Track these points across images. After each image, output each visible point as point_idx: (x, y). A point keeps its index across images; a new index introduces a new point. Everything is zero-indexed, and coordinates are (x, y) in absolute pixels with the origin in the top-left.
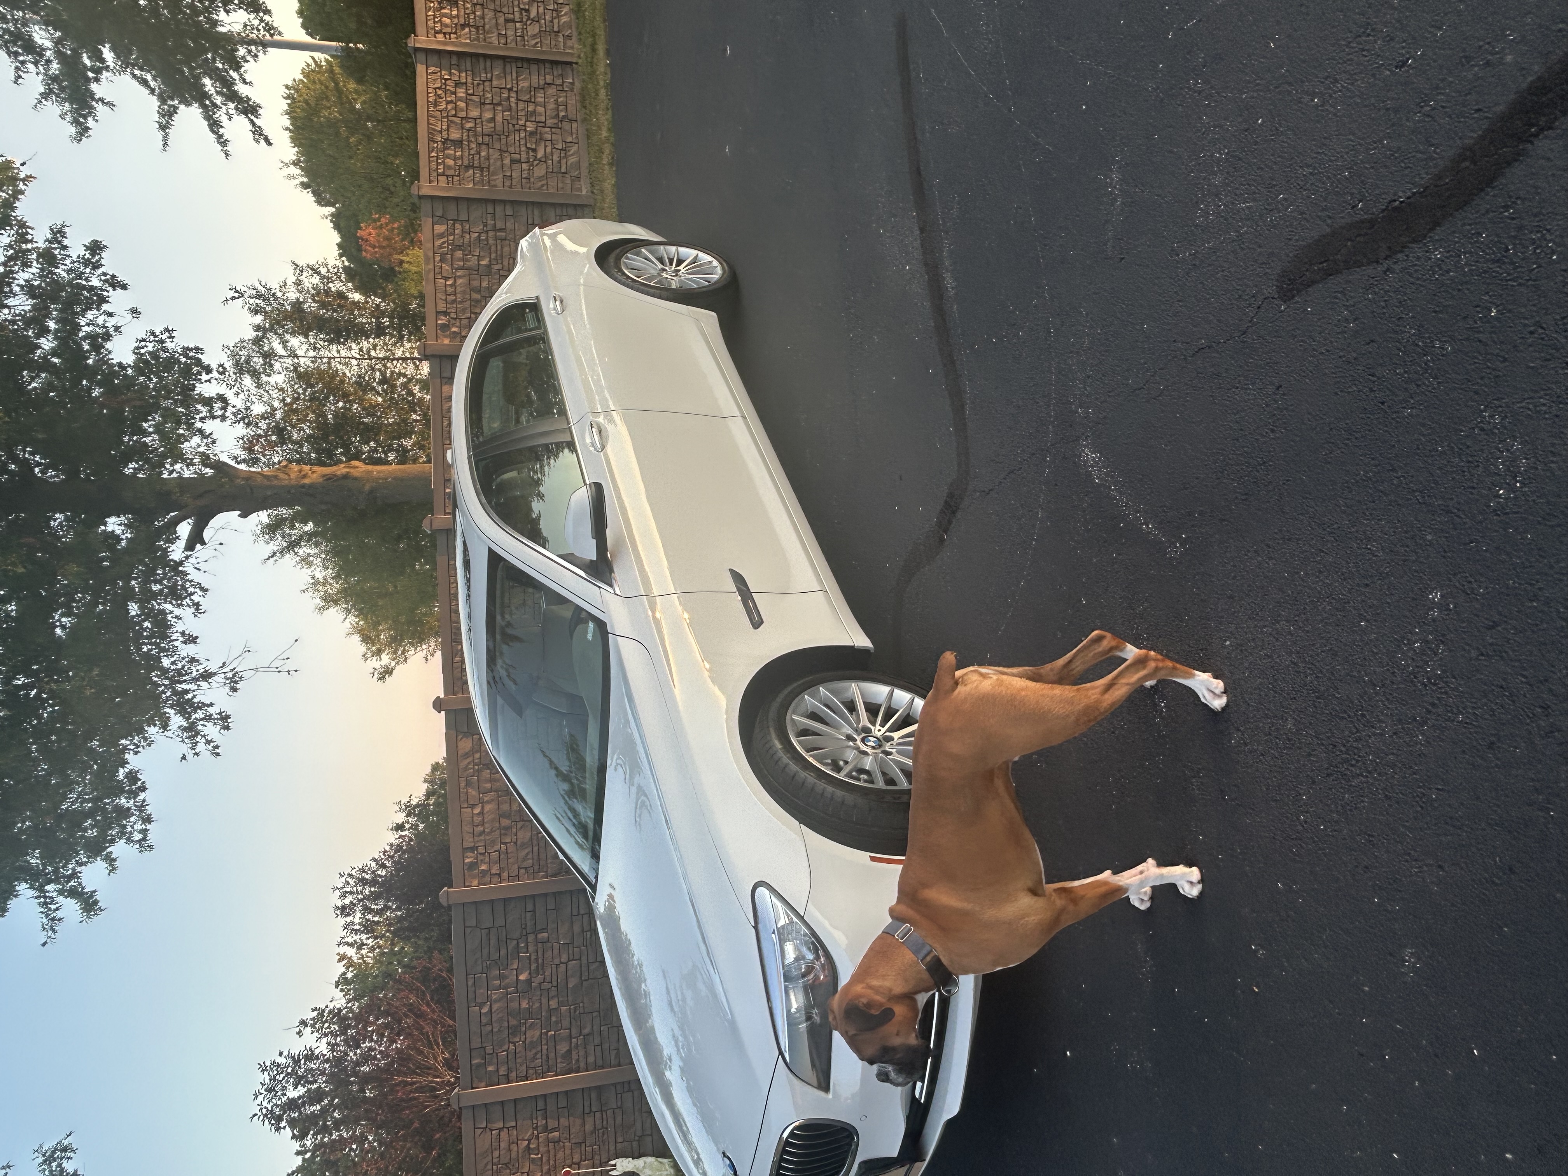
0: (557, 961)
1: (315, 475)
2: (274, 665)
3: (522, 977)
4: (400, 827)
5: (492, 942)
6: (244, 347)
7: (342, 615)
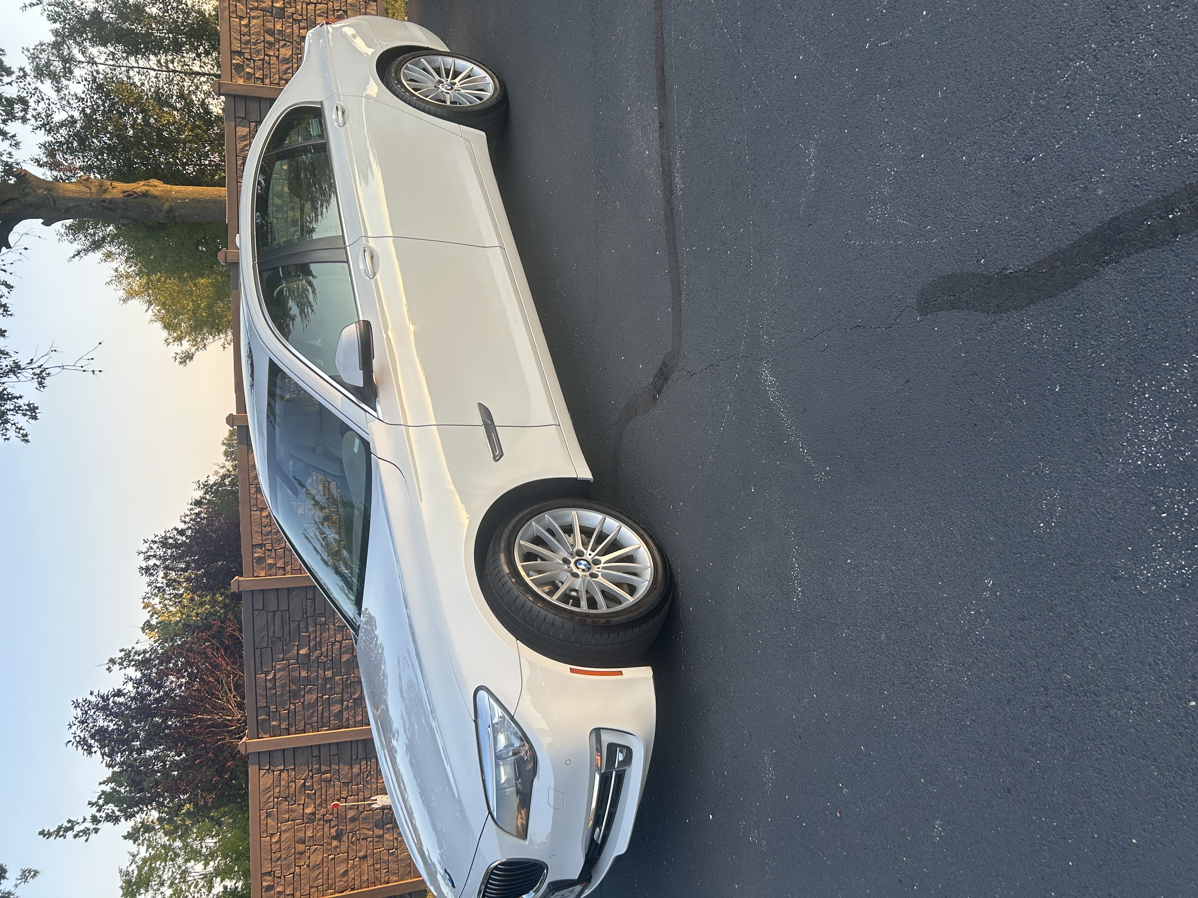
0: (332, 640)
1: (115, 191)
2: (79, 364)
3: (301, 652)
4: (198, 503)
5: (277, 623)
6: (44, 51)
7: (145, 306)
